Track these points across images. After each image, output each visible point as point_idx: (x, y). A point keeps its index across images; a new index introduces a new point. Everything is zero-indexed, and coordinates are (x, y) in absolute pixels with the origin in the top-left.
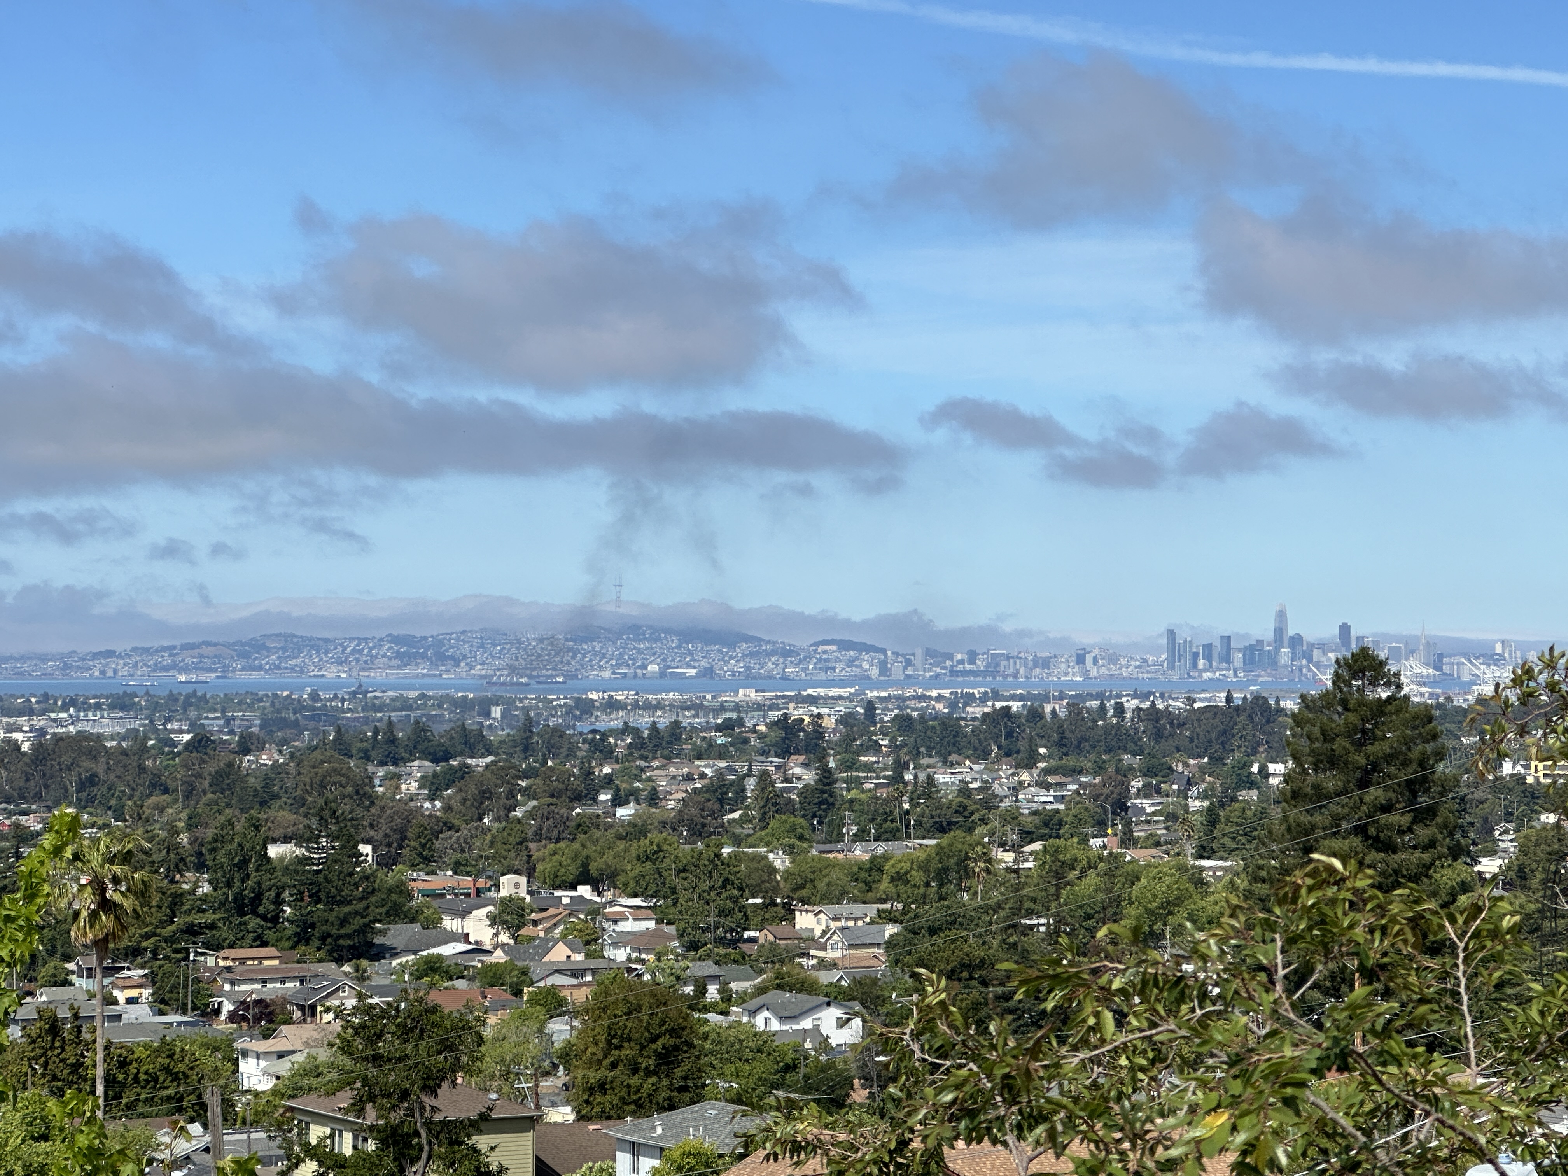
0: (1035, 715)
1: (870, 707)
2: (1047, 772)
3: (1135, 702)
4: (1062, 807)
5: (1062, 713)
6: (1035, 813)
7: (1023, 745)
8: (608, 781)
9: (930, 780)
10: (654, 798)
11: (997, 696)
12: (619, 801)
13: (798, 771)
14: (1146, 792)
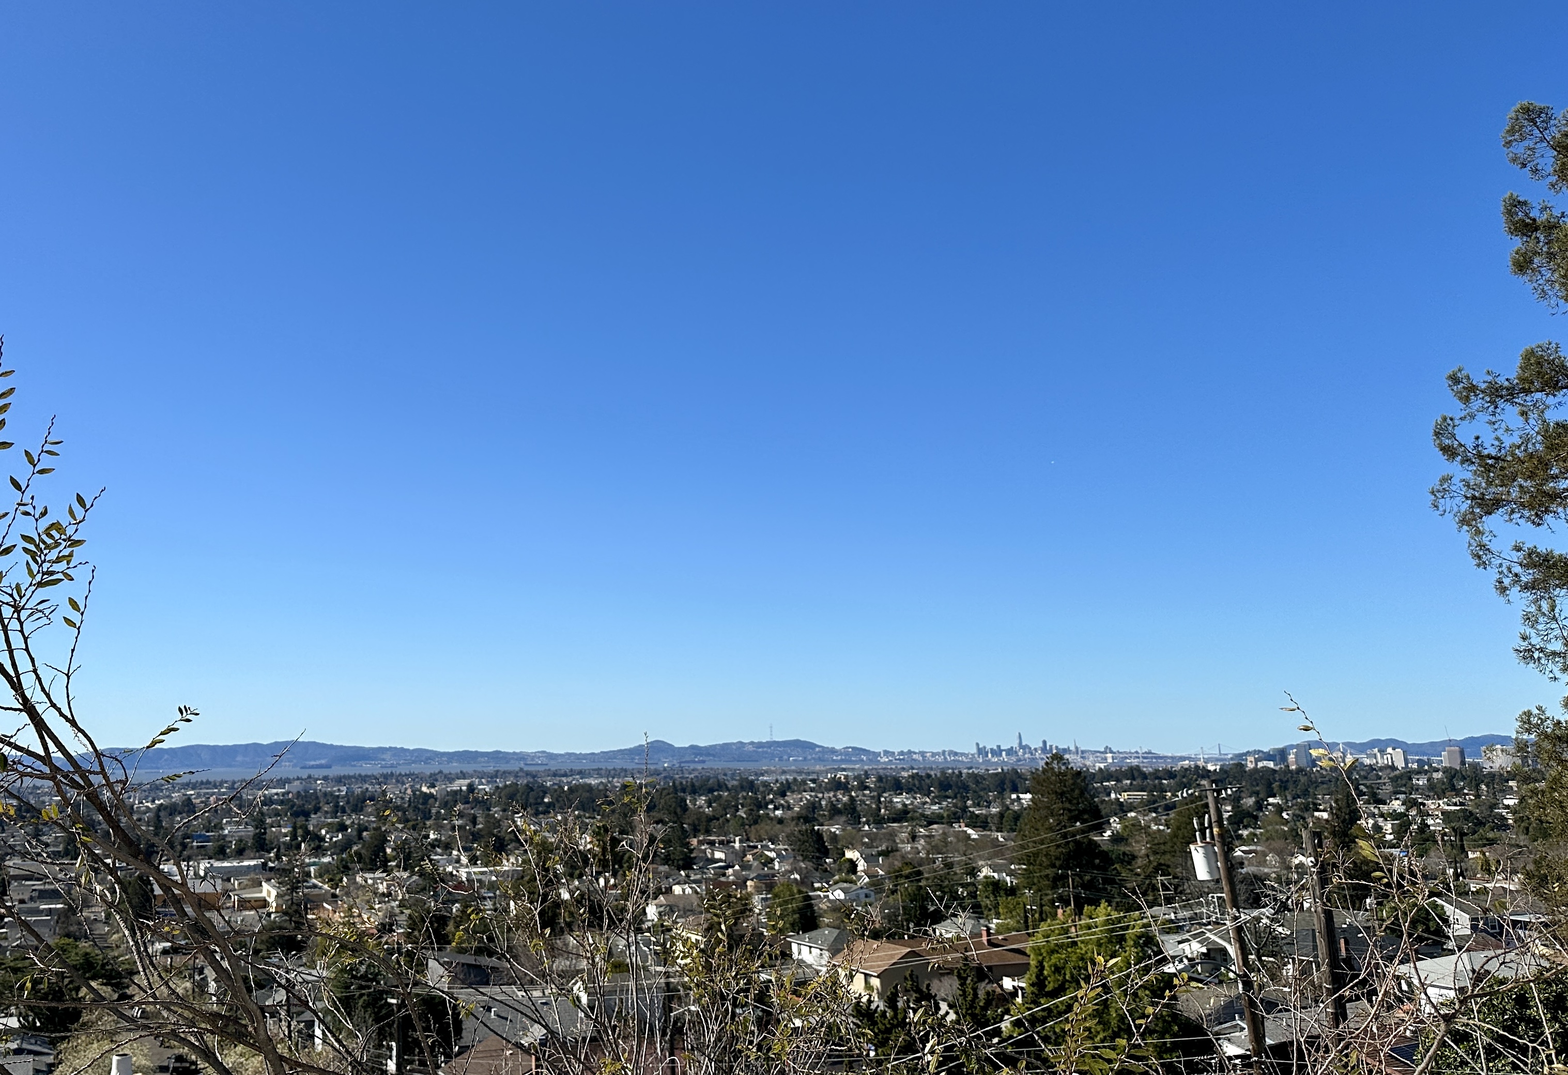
0: (929, 776)
1: (866, 772)
2: (934, 797)
3: (965, 771)
4: (941, 811)
5: (939, 775)
6: (932, 813)
7: (925, 787)
8: (772, 801)
9: (891, 801)
10: (789, 808)
11: (913, 768)
12: (776, 808)
13: (841, 796)
14: (974, 805)
